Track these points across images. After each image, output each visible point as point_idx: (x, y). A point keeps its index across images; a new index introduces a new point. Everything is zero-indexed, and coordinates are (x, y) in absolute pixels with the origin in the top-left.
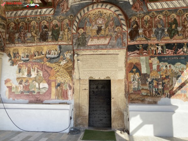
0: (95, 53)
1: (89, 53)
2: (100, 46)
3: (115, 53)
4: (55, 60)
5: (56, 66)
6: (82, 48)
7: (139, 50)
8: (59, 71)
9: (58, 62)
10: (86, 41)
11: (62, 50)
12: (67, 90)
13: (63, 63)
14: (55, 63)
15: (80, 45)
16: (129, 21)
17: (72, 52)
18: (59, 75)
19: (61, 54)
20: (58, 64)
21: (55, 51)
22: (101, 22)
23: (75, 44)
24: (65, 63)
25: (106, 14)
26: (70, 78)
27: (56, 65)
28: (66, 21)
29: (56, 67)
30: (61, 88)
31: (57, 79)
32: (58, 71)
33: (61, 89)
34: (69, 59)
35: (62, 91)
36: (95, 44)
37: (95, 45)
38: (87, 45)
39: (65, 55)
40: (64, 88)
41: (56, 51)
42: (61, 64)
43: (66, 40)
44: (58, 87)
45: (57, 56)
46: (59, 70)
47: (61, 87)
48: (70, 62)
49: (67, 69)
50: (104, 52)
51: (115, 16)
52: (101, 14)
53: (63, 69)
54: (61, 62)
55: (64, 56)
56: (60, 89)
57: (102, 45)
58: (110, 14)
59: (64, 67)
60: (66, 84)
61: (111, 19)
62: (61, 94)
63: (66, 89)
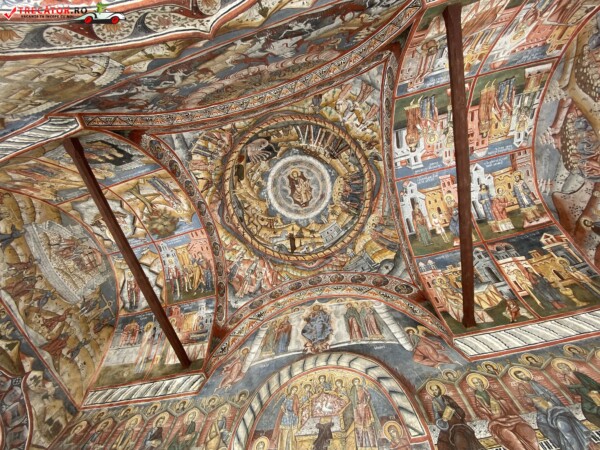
16: (420, 397)
22: (330, 408)
25: (341, 381)
28: (225, 411)
51: (369, 385)
52: (328, 384)
58: (353, 381)
61: (360, 395)
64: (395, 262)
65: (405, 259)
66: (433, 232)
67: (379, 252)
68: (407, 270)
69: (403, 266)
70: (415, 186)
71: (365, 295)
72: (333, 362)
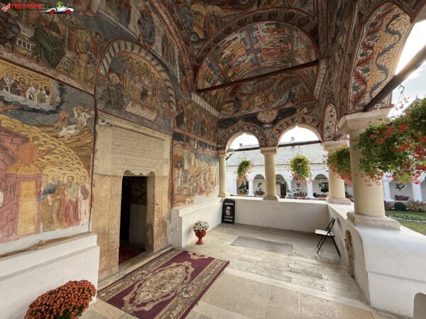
0: (136, 129)
1: (126, 126)
2: (145, 121)
3: (161, 137)
4: (40, 118)
5: (44, 136)
6: (114, 112)
7: (183, 141)
8: (54, 151)
9: (53, 126)
10: (123, 101)
11: (66, 97)
12: (77, 202)
13: (67, 131)
14: (40, 126)
15: (111, 104)
17: (93, 112)
18: (53, 164)
19: (63, 107)
20: (51, 132)
21: (44, 92)
22: (148, 83)
23: (101, 99)
24: (72, 132)
26: (86, 171)
27: (44, 134)
29: (46, 139)
30: (58, 197)
31: (46, 171)
32: (50, 151)
33: (60, 200)
34: (86, 127)
35: (60, 205)
36: (137, 114)
37: (137, 116)
38: (125, 111)
39: (73, 113)
40: (68, 198)
41: (48, 93)
42: (61, 134)
43: (79, 77)
44: (49, 197)
45: (51, 108)
46: (53, 147)
47: (58, 194)
48: (86, 133)
49: (77, 149)
50: (149, 132)
52: (148, 71)
53: (66, 148)
54: (61, 129)
55: (73, 115)
56: (54, 202)
57: (147, 120)
58: (158, 79)
59: (68, 142)
60: (74, 186)
61: (159, 86)
62: (58, 214)
63: (74, 200)
64: (200, 41)
65: (203, 46)
66: (222, 54)
67: (200, 27)
68: (199, 50)
69: (200, 46)
70: (243, 36)
71: (175, 37)
72: (154, 63)
